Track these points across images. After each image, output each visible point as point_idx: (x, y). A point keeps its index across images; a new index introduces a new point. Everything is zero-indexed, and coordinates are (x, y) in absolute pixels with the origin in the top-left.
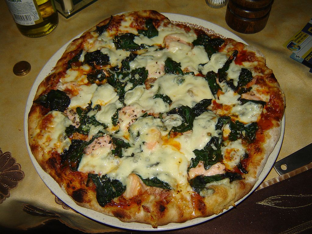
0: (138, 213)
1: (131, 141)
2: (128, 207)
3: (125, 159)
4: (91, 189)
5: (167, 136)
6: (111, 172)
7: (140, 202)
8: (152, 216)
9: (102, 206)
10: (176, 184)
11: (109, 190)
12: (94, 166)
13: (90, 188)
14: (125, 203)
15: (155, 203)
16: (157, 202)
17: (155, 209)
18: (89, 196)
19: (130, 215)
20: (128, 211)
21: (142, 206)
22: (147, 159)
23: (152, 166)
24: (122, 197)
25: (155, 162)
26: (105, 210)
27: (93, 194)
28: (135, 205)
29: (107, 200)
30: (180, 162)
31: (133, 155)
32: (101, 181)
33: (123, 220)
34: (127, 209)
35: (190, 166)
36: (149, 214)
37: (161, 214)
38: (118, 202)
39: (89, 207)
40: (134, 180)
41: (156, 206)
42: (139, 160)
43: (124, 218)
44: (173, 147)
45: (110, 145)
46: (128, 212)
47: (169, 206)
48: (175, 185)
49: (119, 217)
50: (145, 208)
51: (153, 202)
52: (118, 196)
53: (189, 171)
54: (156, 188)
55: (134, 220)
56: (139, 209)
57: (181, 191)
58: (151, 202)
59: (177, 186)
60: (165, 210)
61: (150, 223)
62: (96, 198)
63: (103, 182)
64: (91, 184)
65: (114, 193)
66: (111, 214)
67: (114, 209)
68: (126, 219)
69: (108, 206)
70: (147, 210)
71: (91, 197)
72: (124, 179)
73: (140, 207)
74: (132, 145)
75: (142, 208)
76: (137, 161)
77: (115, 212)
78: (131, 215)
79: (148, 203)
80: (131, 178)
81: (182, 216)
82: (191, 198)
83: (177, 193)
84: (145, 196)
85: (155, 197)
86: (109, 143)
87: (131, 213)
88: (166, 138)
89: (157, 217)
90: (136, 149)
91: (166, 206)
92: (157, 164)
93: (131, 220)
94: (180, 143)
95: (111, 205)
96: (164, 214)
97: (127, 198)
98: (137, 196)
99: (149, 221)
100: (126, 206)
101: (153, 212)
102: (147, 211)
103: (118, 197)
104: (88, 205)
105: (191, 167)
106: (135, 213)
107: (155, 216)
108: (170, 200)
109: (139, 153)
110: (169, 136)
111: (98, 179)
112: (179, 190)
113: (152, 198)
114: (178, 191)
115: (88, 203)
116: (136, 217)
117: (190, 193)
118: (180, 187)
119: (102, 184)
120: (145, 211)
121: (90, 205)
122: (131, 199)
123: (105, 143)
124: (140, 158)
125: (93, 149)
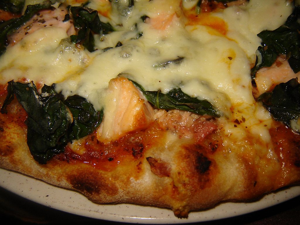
0: (137, 178)
1: (114, 20)
2: (108, 165)
3: (100, 54)
4: (15, 119)
5: (194, 9)
6: (66, 79)
7: (142, 150)
8: (174, 187)
9: (41, 162)
10: (229, 106)
11: (58, 118)
12: (26, 69)
13: (13, 117)
14: (102, 152)
15: (183, 150)
16: (186, 148)
17: (183, 164)
18: (8, 138)
19: (113, 185)
20: (110, 174)
21: (148, 159)
22: (154, 52)
23: (165, 64)
24: (93, 138)
25: (174, 56)
26: (50, 173)
27: (19, 131)
28: (128, 158)
29: (53, 144)
30: (230, 58)
31: (119, 44)
32: (37, 97)
33: (96, 197)
34: (105, 170)
35: (258, 64)
36: (167, 180)
37: (200, 180)
38: (82, 152)
39: (11, 166)
40: (125, 93)
41: (187, 157)
42: (134, 53)
43: (98, 192)
44: (211, 29)
45: (67, 24)
46: (108, 176)
47: (218, 158)
48: (226, 106)
49: (85, 191)
50: (156, 164)
51: (177, 148)
52: (81, 136)
53: (255, 76)
54: (181, 113)
55: (126, 197)
56: (139, 168)
57: (244, 120)
58: (170, 148)
59: (232, 109)
60: (212, 168)
61: (168, 203)
62: (26, 143)
63: (43, 99)
64: (15, 109)
65: (71, 127)
66: (64, 182)
67: (73, 168)
68: (103, 196)
69: (56, 164)
70: (161, 170)
71: (14, 141)
72: (99, 94)
73: (141, 163)
74: (116, 28)
75: (146, 166)
76: (129, 55)
77: (74, 176)
78: (118, 184)
79: (163, 150)
80: (117, 87)
81: (253, 182)
82: (270, 137)
83: (235, 126)
84: (154, 134)
85: (180, 137)
86: (64, 21)
87: (116, 178)
88: (193, 13)
89: (189, 187)
90: (126, 33)
91: (211, 157)
92: (179, 60)
93: (117, 197)
94: (224, 22)
95: (64, 160)
96: (208, 180)
97: (107, 140)
98: (132, 133)
99: (167, 198)
100: (104, 161)
101: (179, 173)
102: (161, 173)
103: (83, 140)
104: (8, 161)
105: (261, 67)
106: (128, 178)
107: (184, 185)
108: (218, 143)
109: (133, 40)
110: (198, 9)
111: (32, 92)
112: (239, 119)
113: (171, 138)
114: (237, 122)
115: (6, 155)
116: (131, 190)
117: (265, 123)
118: (239, 111)
119: (41, 103)
120: (155, 173)
121: (13, 161)
122: (116, 143)
123: (54, 21)
124: (137, 48)
125: (26, 33)
